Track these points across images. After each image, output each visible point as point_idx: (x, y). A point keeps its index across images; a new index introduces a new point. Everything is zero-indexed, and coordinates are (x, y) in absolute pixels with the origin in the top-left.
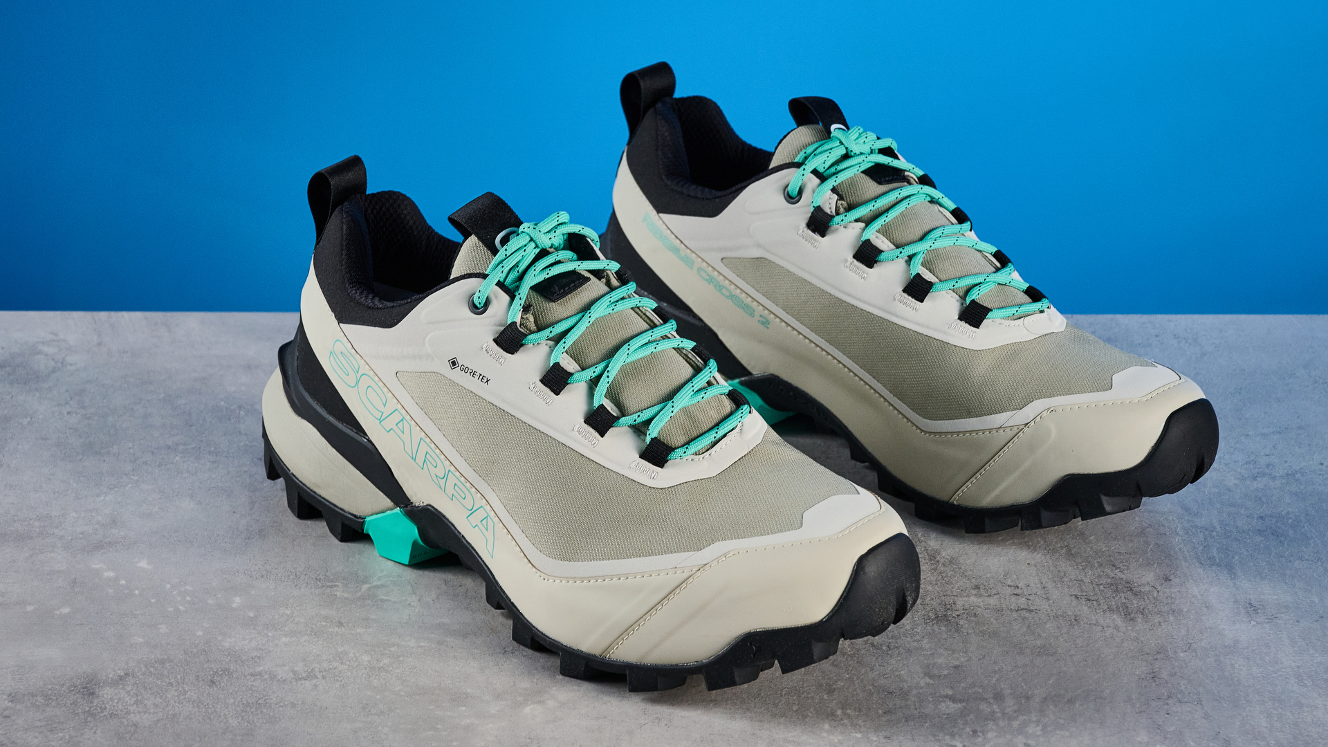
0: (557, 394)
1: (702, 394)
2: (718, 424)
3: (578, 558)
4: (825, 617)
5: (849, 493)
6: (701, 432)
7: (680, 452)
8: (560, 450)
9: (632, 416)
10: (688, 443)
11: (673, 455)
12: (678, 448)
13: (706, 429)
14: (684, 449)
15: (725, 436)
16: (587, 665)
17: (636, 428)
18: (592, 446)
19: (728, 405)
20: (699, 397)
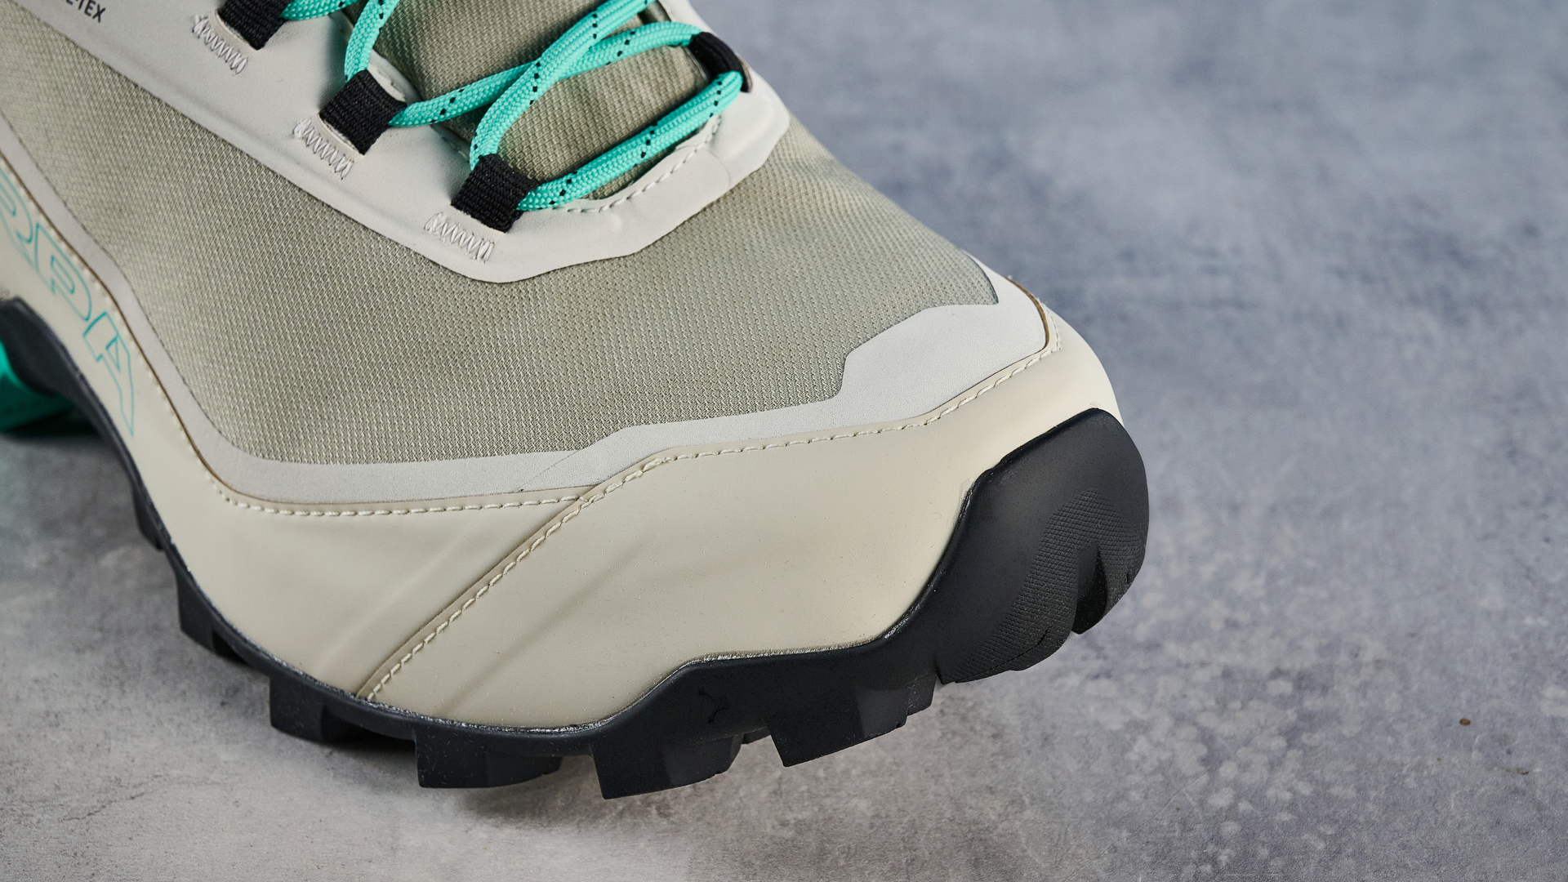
0: (258, 44)
1: (619, 45)
2: (653, 122)
3: (301, 454)
4: (890, 629)
5: (973, 300)
6: (611, 140)
7: (550, 190)
8: (262, 184)
9: (435, 101)
10: (573, 170)
11: (532, 199)
12: (550, 180)
13: (625, 132)
14: (560, 184)
15: (671, 149)
16: (326, 713)
17: (449, 129)
18: (338, 176)
19: (686, 71)
20: (610, 53)
